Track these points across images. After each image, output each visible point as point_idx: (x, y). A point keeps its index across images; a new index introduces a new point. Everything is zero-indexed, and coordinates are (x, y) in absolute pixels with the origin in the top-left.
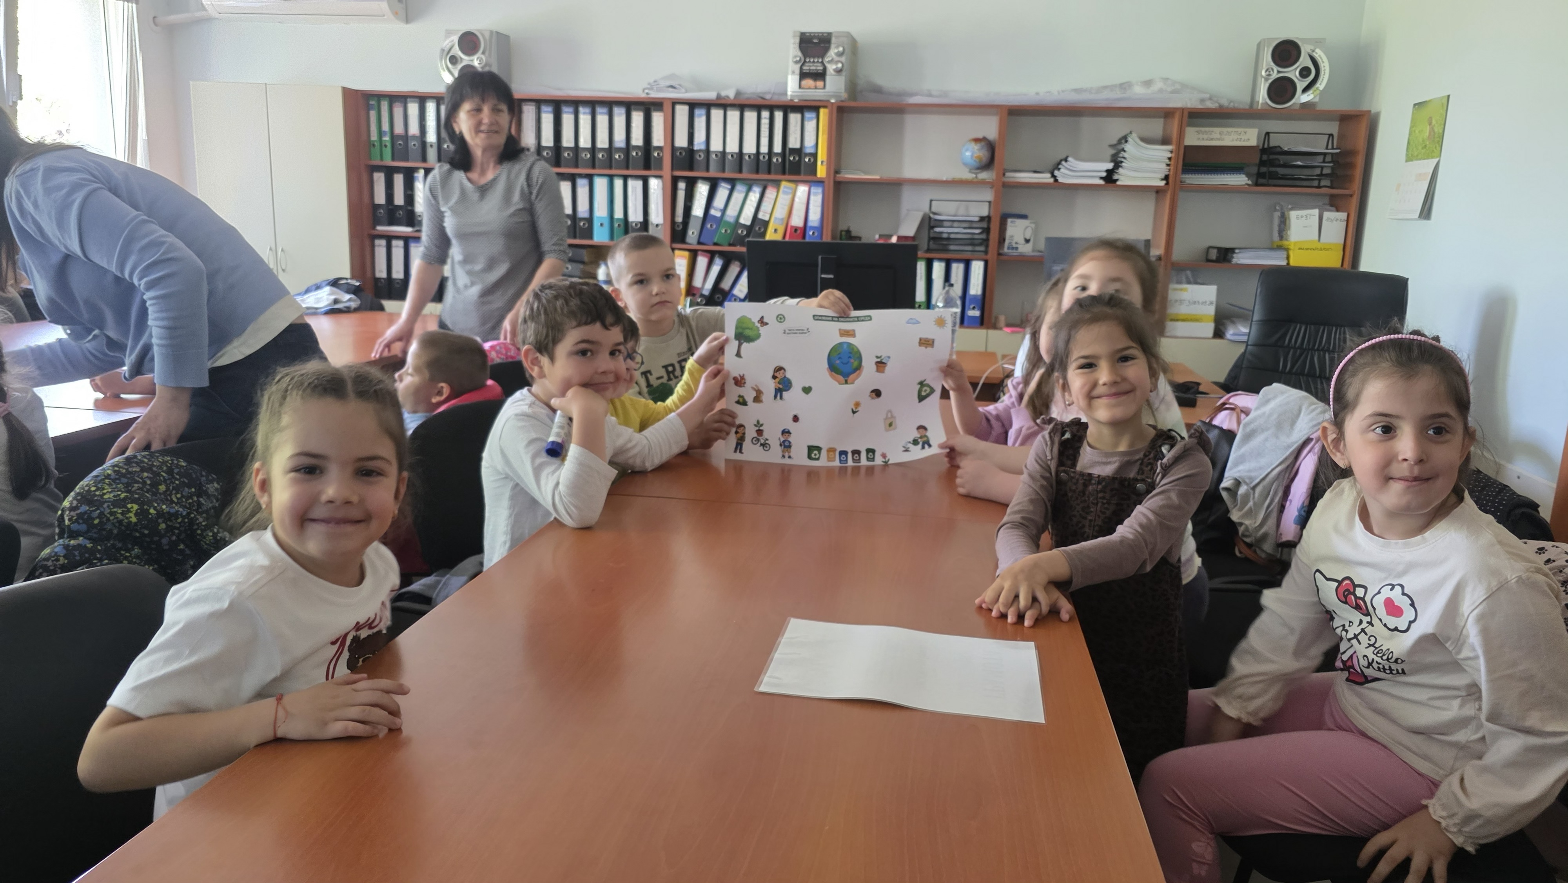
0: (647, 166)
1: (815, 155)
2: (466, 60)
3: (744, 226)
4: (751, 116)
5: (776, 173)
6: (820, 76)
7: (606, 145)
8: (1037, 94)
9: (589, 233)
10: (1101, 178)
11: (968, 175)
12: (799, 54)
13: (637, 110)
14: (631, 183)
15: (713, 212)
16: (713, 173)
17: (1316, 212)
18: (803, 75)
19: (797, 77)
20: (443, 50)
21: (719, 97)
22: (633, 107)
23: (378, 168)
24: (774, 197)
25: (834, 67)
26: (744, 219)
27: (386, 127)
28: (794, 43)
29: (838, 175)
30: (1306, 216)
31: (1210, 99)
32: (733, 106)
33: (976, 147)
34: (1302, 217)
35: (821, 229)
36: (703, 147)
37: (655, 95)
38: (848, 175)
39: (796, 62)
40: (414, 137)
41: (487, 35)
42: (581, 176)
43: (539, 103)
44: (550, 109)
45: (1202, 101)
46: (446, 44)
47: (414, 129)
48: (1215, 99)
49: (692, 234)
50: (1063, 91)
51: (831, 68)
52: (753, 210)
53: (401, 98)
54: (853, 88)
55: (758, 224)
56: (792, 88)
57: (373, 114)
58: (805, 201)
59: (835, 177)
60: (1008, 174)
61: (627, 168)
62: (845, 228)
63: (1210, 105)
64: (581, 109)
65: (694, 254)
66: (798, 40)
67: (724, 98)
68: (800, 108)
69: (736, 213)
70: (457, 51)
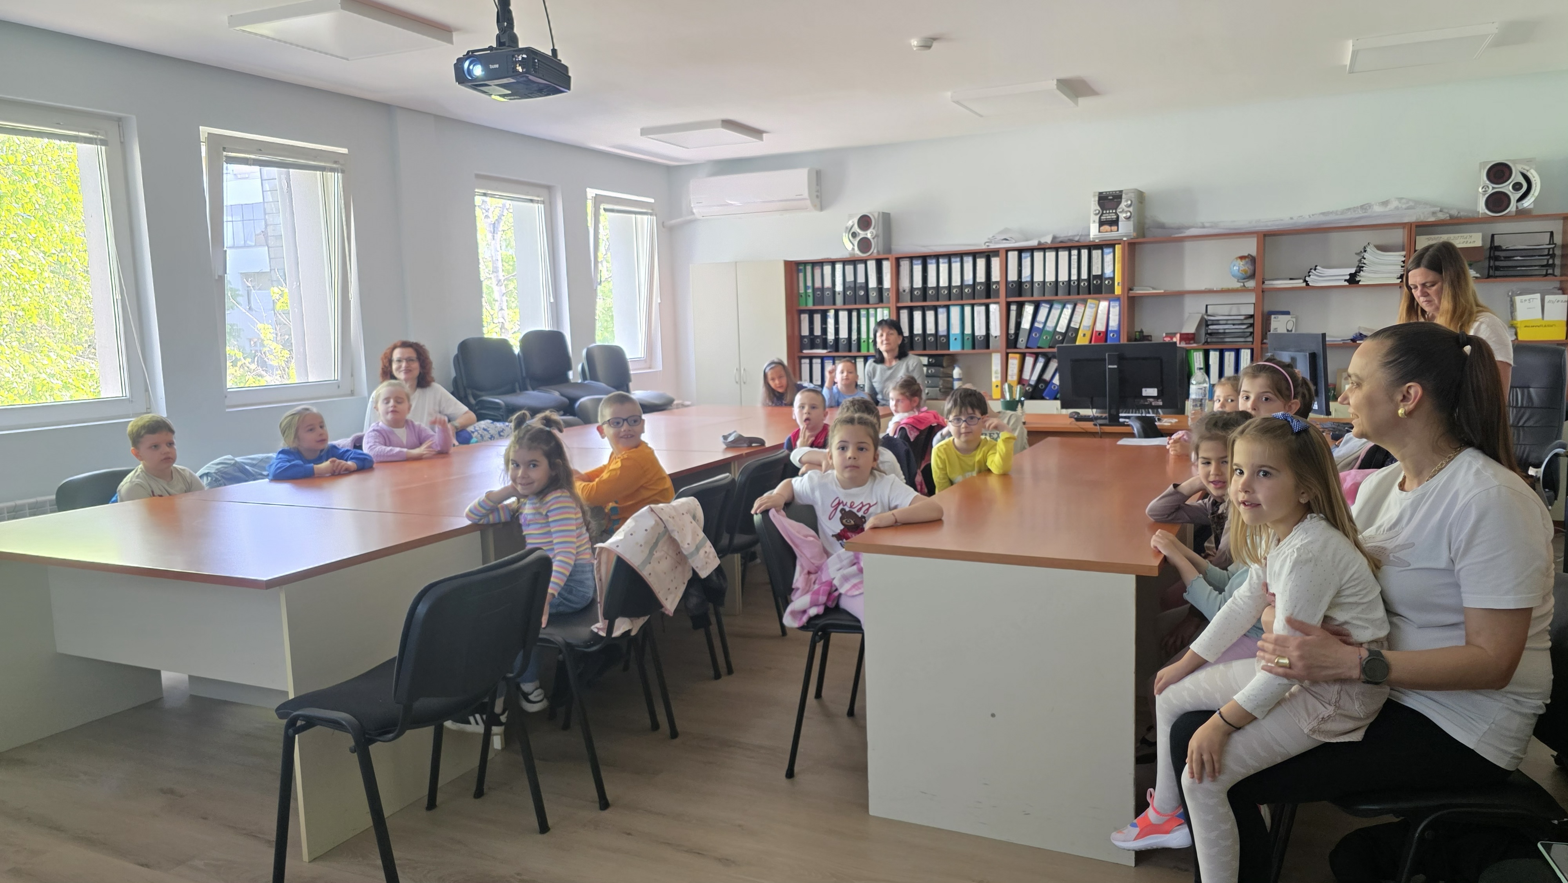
0: (988, 296)
1: (1113, 279)
2: (862, 234)
3: (1060, 333)
4: (1063, 255)
5: (1083, 294)
6: (1115, 222)
7: (959, 284)
8: (1291, 218)
9: (947, 345)
10: (1345, 280)
11: (1238, 285)
12: (1099, 208)
13: (980, 257)
14: (976, 308)
15: (1036, 325)
16: (1036, 297)
17: (1538, 296)
18: (1102, 223)
19: (1097, 225)
20: (847, 228)
21: (1040, 243)
22: (977, 256)
23: (802, 312)
24: (1082, 311)
25: (1124, 215)
26: (1060, 328)
27: (809, 283)
28: (1095, 201)
29: (1131, 292)
30: (1529, 300)
31: (1441, 211)
32: (1050, 248)
33: (1241, 263)
34: (1525, 300)
35: (1118, 332)
36: (1029, 279)
37: (993, 246)
38: (1138, 291)
39: (1096, 214)
40: (828, 288)
41: (876, 215)
42: (940, 306)
43: (911, 258)
44: (920, 262)
45: (1434, 213)
46: (850, 223)
47: (828, 284)
48: (1446, 211)
49: (1022, 340)
50: (1313, 215)
51: (1122, 216)
52: (1066, 322)
53: (821, 263)
54: (1142, 228)
55: (1071, 332)
56: (1094, 232)
57: (801, 275)
58: (1106, 312)
59: (1128, 293)
60: (1266, 282)
61: (974, 298)
62: (1139, 330)
63: (1441, 216)
64: (941, 260)
65: (1023, 356)
66: (1097, 199)
67: (1043, 244)
68: (1100, 246)
69: (1054, 325)
70: (856, 229)
